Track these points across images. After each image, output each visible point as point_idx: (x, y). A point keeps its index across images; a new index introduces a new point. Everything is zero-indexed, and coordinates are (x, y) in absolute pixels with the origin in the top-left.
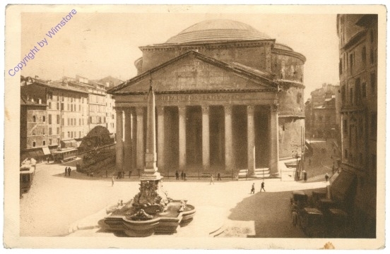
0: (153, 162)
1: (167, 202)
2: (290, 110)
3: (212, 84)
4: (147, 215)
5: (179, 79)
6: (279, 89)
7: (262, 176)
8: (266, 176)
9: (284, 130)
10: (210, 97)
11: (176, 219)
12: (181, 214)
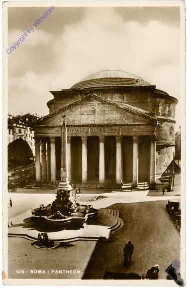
0: (65, 177)
1: (76, 206)
2: (165, 140)
3: (107, 120)
4: (62, 216)
5: (82, 116)
6: (158, 124)
7: (143, 188)
8: (146, 188)
9: (159, 154)
10: (106, 130)
11: (83, 218)
12: (87, 215)
